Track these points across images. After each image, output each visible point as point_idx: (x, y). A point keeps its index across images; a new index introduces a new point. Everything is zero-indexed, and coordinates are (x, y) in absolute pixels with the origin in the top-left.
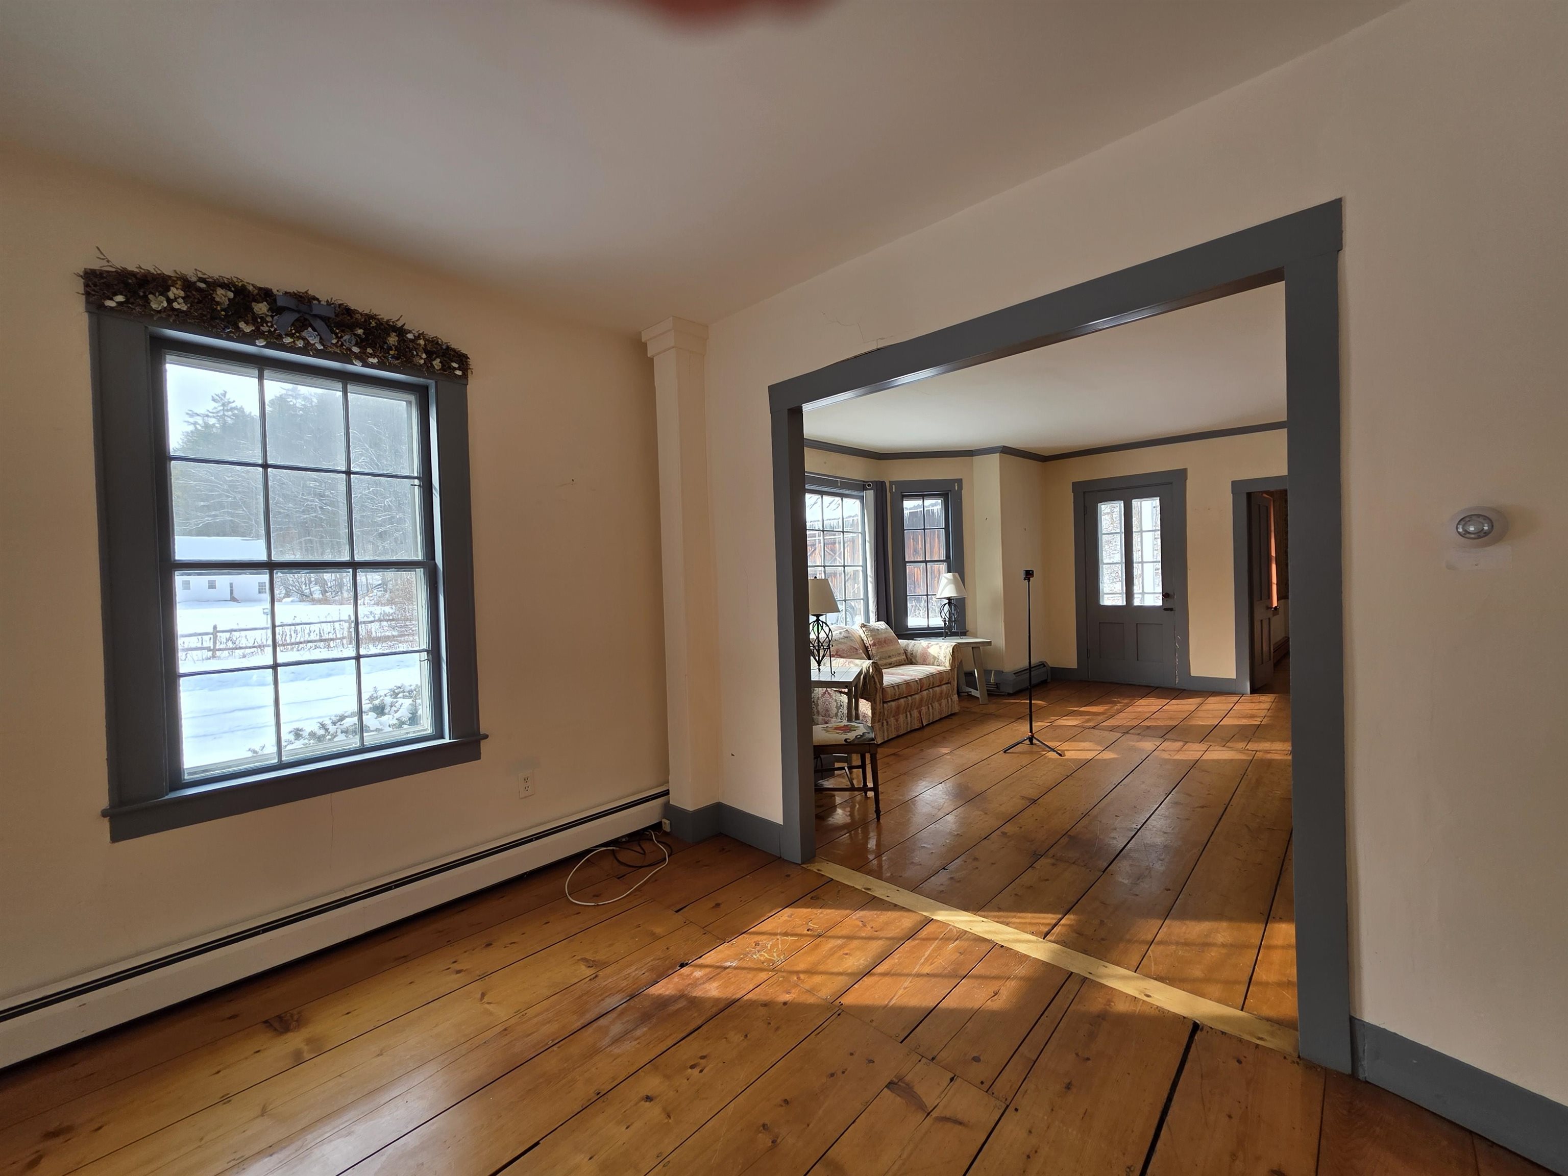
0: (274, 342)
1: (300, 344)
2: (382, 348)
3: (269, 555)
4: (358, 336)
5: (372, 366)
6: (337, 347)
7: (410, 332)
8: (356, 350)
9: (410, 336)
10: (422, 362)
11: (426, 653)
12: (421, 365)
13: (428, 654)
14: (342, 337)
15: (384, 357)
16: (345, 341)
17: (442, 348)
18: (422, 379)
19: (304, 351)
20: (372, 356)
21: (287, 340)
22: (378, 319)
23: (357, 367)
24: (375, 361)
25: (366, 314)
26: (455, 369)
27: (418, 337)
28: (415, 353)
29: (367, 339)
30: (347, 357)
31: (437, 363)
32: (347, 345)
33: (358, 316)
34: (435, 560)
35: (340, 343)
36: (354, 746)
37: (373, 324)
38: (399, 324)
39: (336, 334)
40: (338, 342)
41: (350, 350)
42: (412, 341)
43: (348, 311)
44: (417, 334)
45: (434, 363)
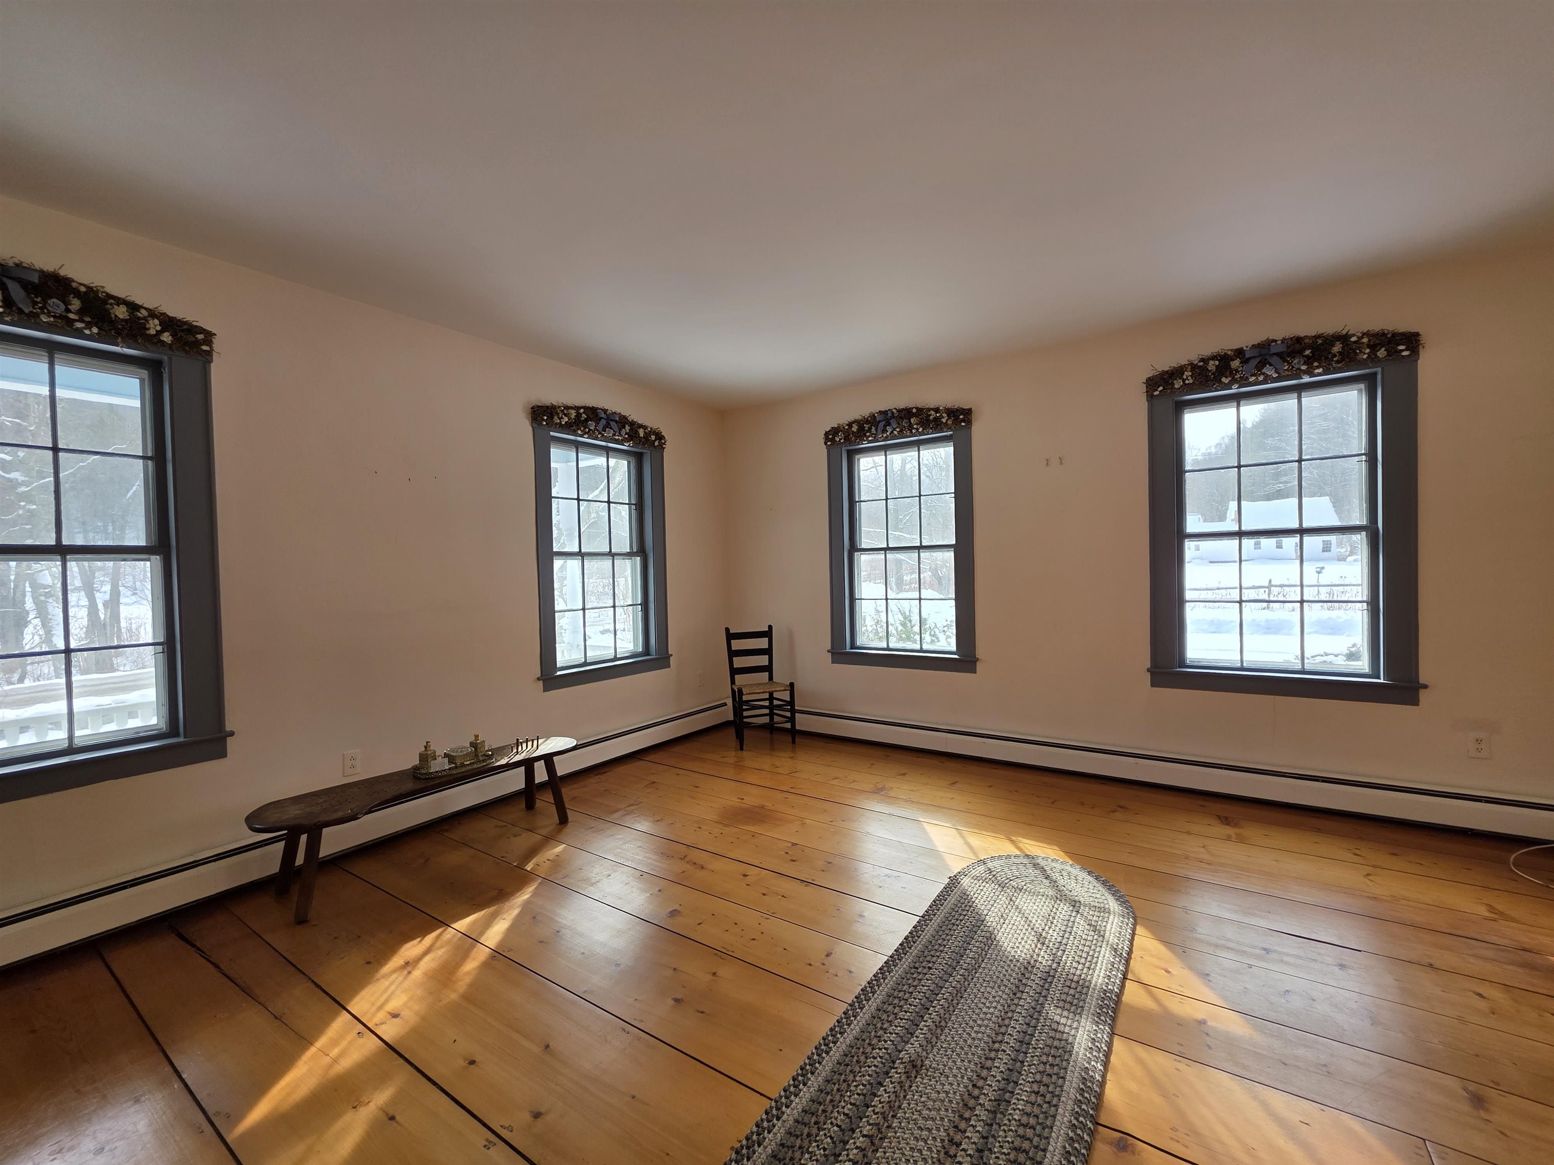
0: (1244, 382)
1: (1261, 378)
2: (1326, 358)
3: (1240, 527)
4: (1307, 356)
5: (1319, 375)
6: (1288, 371)
7: (1354, 335)
8: (1304, 367)
9: (1354, 339)
10: (1365, 356)
11: (1366, 604)
12: (1365, 359)
13: (1367, 605)
14: (1292, 362)
15: (1329, 365)
16: (1295, 364)
17: (1387, 338)
18: (1367, 370)
19: (1265, 382)
20: (1318, 367)
21: (1252, 379)
22: (1324, 337)
23: (1306, 379)
24: (1320, 370)
25: (1314, 337)
26: (1403, 350)
27: (1360, 338)
28: (1358, 351)
29: (1314, 356)
30: (1298, 374)
31: (1382, 353)
32: (1297, 366)
33: (1307, 341)
34: (1377, 524)
35: (1291, 367)
36: (1296, 667)
37: (1320, 341)
38: (1344, 332)
39: (1288, 362)
40: (1289, 367)
41: (1299, 369)
42: (1355, 342)
43: (1298, 340)
44: (1360, 335)
45: (1378, 354)
